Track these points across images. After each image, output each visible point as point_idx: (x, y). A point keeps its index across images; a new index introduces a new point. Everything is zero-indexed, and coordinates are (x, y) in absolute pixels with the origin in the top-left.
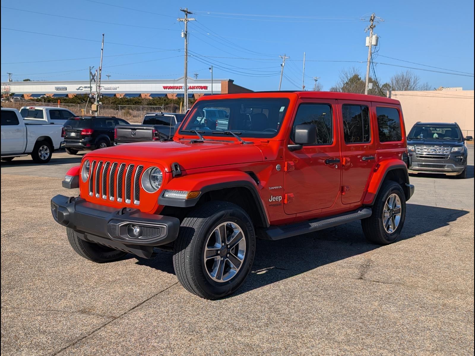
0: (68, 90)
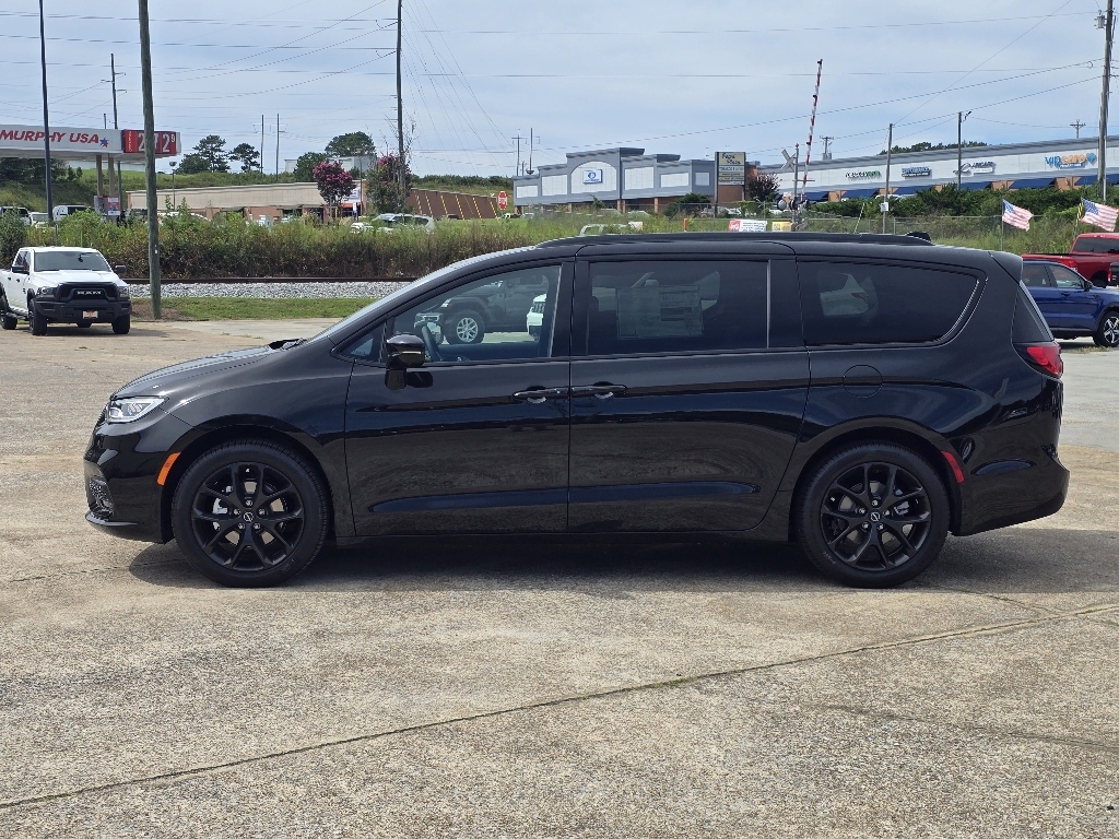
0: (935, 176)
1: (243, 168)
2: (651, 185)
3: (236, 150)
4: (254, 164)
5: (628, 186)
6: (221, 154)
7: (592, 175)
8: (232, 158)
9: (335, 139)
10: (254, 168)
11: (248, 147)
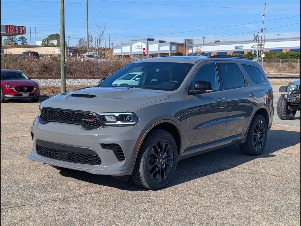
0: (245, 48)
1: (22, 44)
2: (157, 50)
3: (20, 38)
4: (25, 42)
5: (150, 50)
6: (15, 39)
7: (139, 46)
8: (19, 40)
9: (50, 35)
10: (25, 44)
11: (23, 37)
